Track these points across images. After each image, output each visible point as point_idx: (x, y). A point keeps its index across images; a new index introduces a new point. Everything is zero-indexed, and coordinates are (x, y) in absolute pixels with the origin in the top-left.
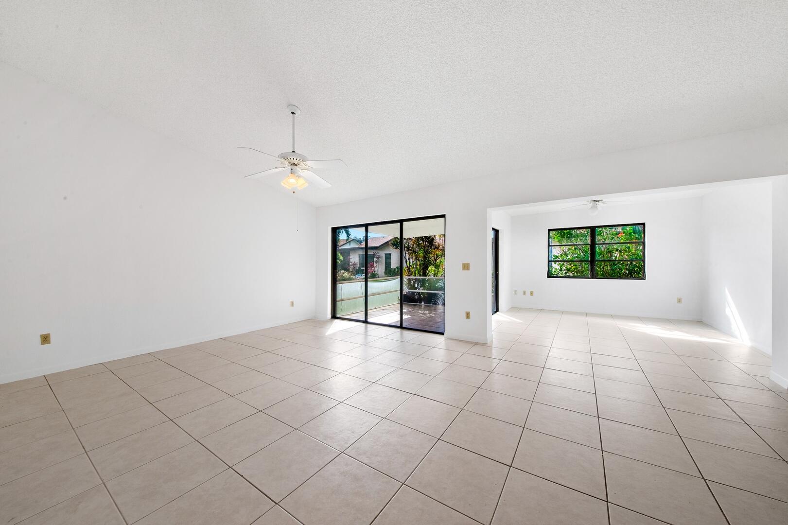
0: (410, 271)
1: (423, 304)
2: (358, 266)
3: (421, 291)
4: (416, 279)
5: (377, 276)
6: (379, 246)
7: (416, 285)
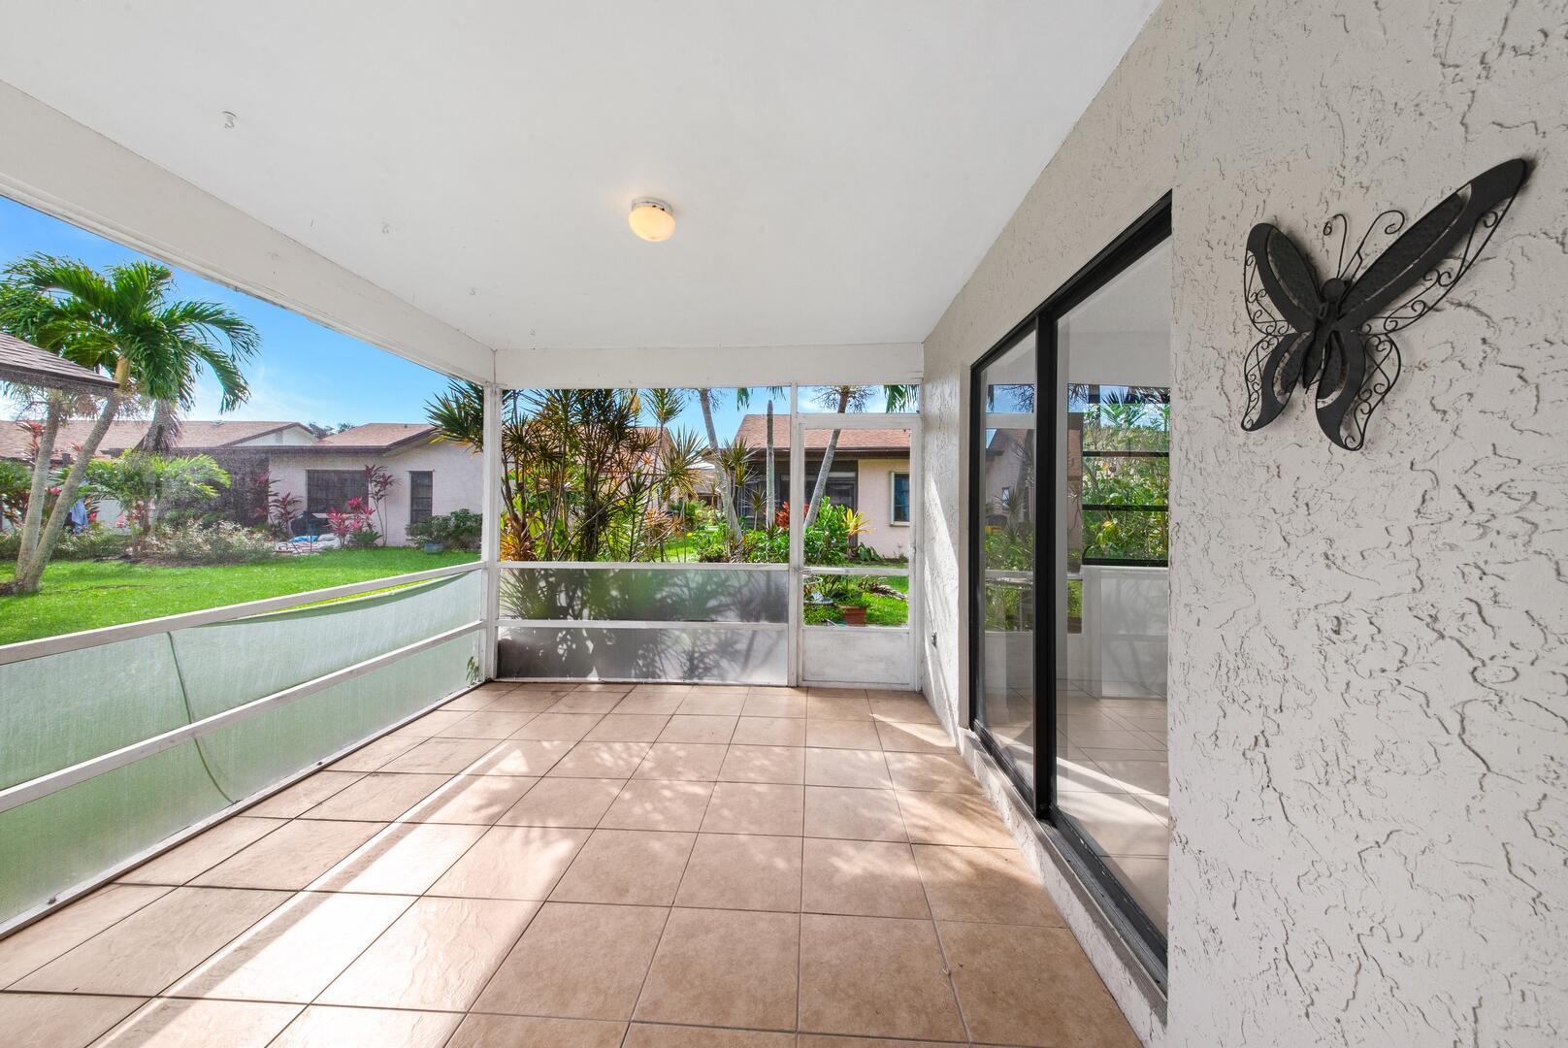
0: (527, 537)
1: (593, 677)
2: (304, 506)
3: (585, 622)
4: (560, 573)
5: (379, 542)
6: (388, 449)
7: (562, 600)
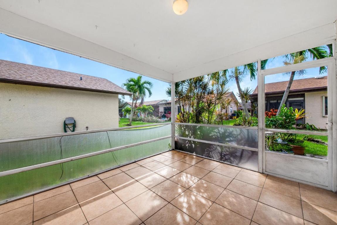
1: (194, 154)
3: (192, 139)
4: (187, 126)
7: (187, 133)
